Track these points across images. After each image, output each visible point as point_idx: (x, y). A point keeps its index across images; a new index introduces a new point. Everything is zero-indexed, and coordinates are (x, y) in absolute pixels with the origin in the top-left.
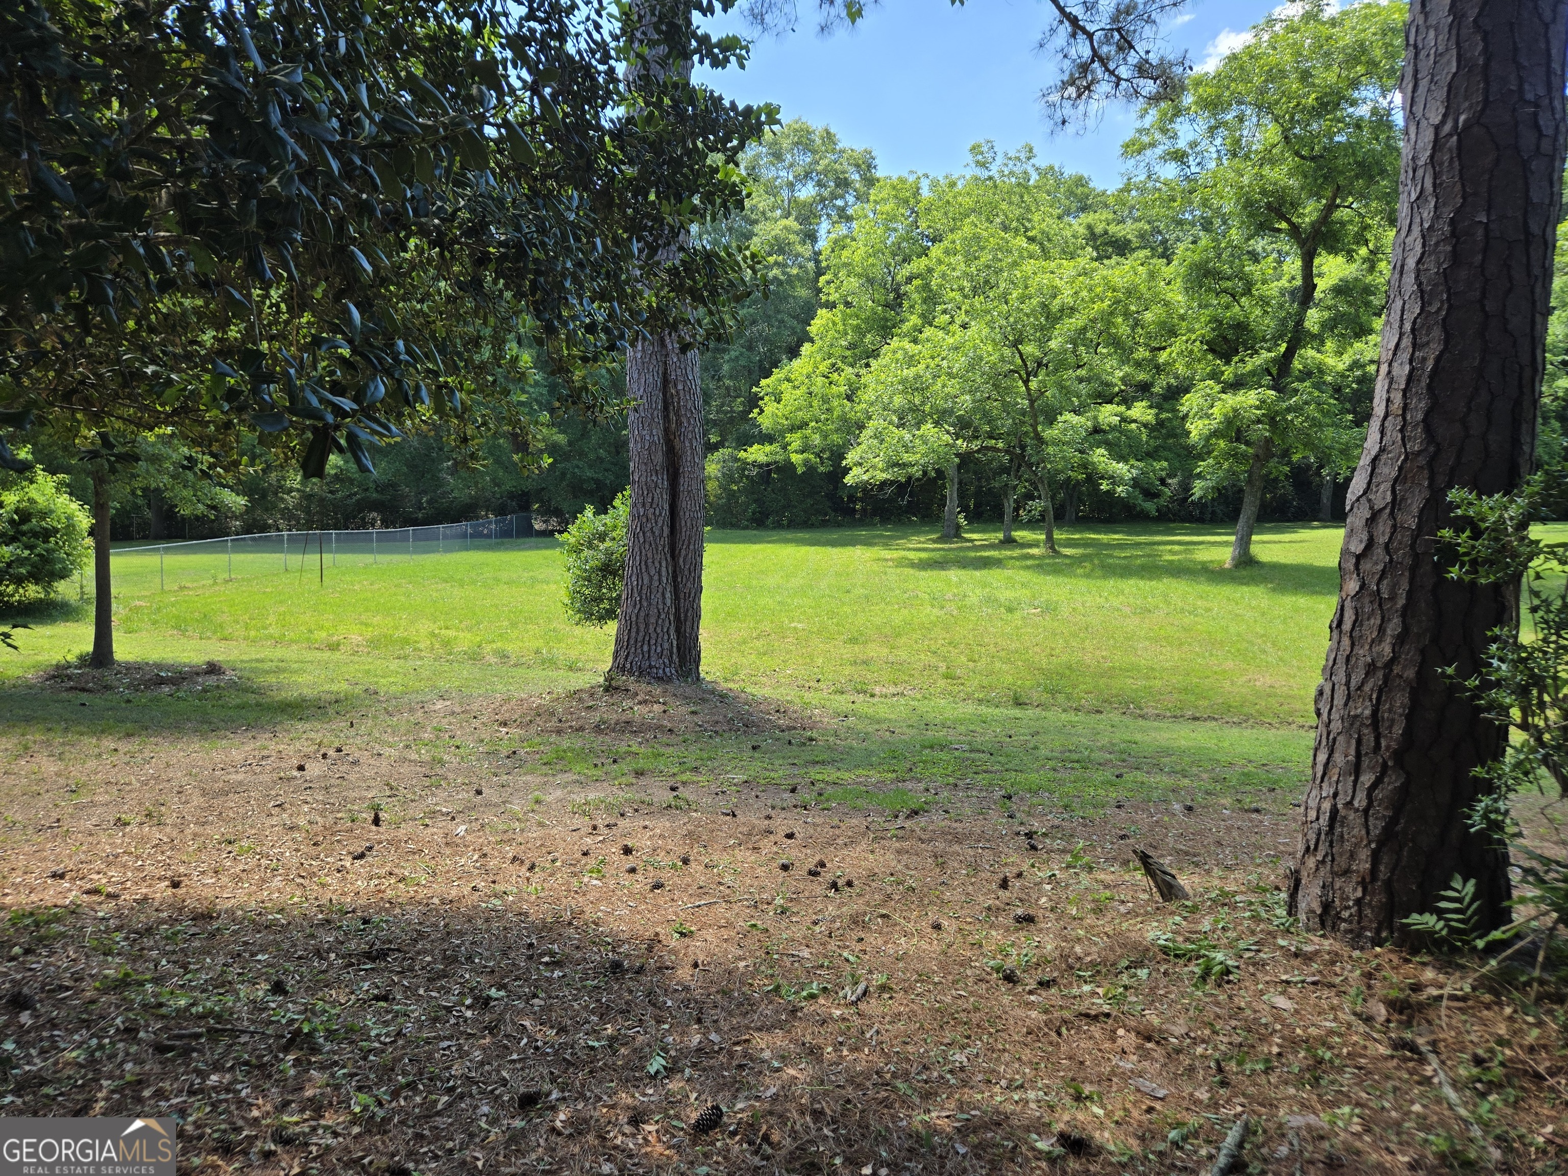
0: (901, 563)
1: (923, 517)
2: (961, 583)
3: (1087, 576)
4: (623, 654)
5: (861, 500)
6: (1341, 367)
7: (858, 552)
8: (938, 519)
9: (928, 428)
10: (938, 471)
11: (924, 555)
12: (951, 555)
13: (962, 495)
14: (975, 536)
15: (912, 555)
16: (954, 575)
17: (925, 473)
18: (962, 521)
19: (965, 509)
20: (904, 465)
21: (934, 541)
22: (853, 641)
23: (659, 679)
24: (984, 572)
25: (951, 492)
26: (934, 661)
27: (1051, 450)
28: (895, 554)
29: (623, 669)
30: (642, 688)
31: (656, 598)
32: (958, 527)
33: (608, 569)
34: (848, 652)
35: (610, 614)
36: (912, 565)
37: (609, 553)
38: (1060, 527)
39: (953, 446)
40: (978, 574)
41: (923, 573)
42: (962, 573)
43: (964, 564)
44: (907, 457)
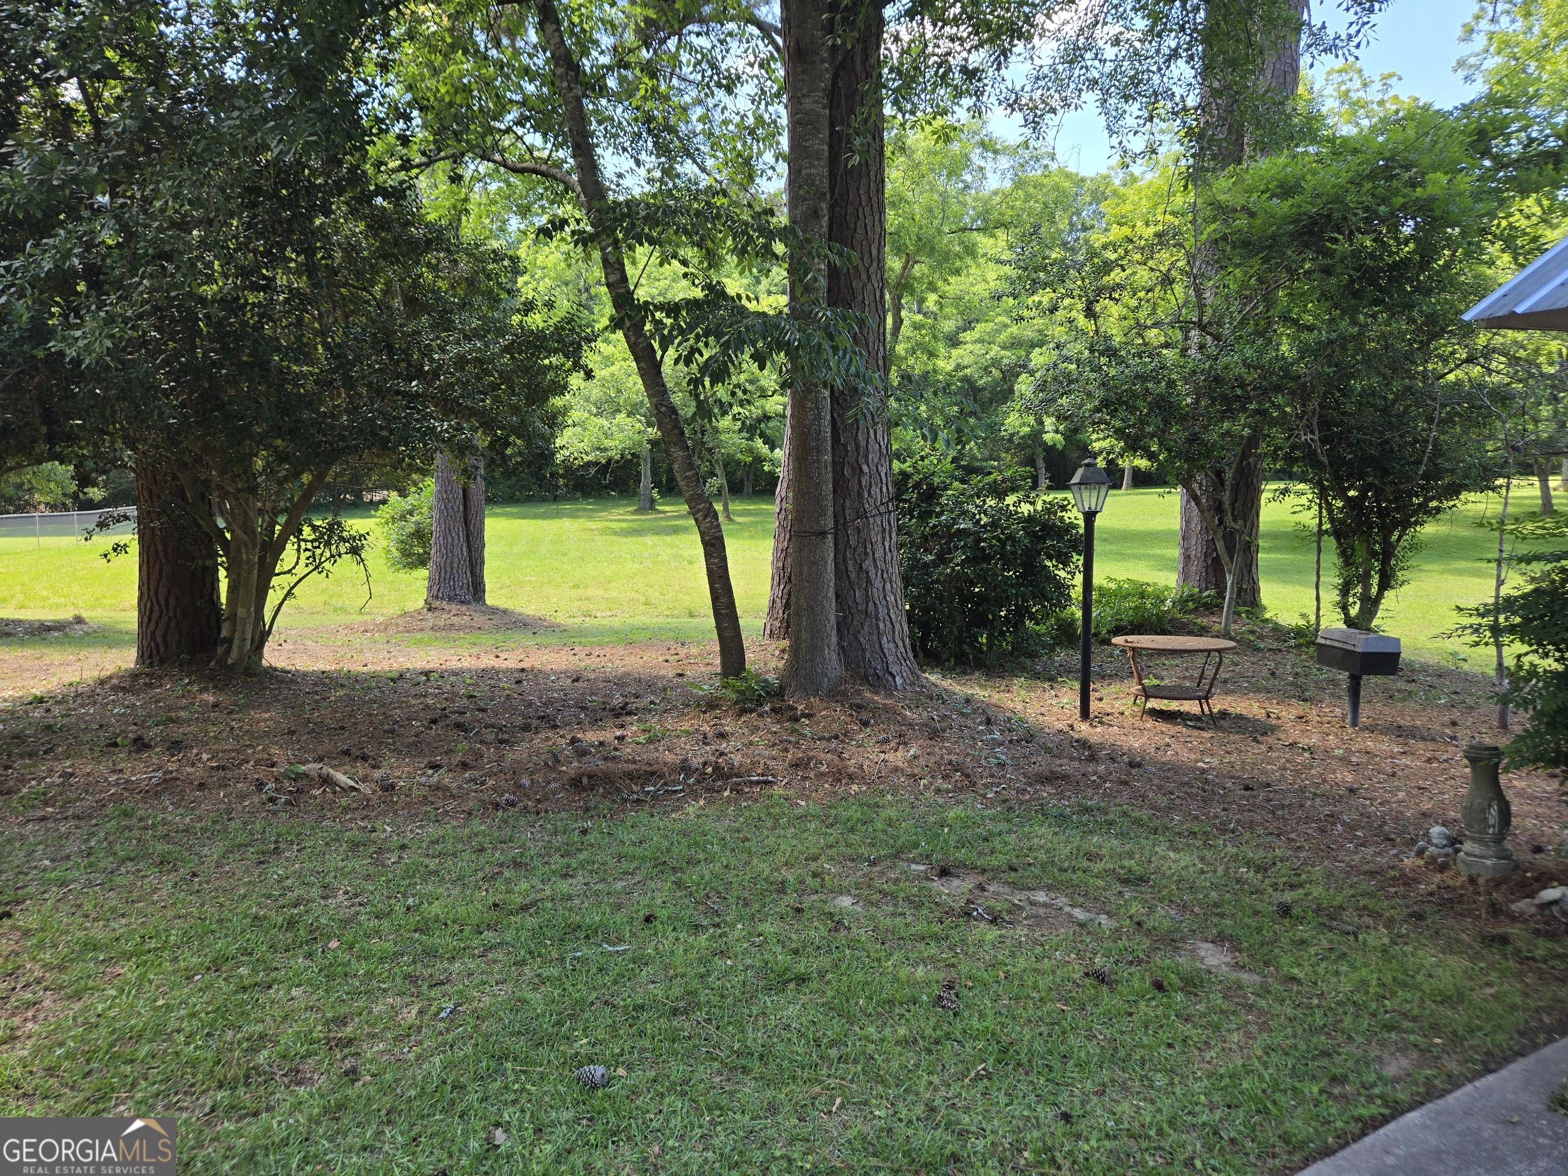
0: (604, 532)
1: (621, 492)
2: (655, 545)
3: (752, 538)
4: (435, 588)
5: (563, 477)
6: (949, 368)
7: (566, 524)
8: (635, 493)
9: (621, 417)
10: (633, 455)
11: (624, 525)
12: (646, 525)
13: (655, 472)
14: (667, 508)
15: (614, 525)
16: (650, 540)
17: (622, 456)
18: (656, 495)
19: (657, 484)
20: (605, 450)
21: (632, 513)
22: (576, 586)
23: (462, 602)
24: (674, 537)
25: (645, 470)
26: (636, 596)
27: (723, 437)
28: (600, 525)
29: (437, 597)
30: (454, 607)
31: (457, 551)
32: (653, 501)
33: (419, 535)
34: (575, 593)
35: (422, 562)
36: (615, 533)
37: (418, 523)
38: (733, 501)
39: (645, 432)
40: (668, 538)
41: (624, 540)
42: (655, 538)
43: (657, 532)
44: (607, 443)
